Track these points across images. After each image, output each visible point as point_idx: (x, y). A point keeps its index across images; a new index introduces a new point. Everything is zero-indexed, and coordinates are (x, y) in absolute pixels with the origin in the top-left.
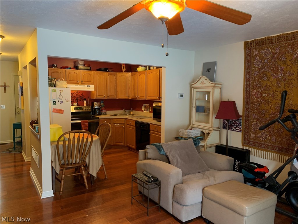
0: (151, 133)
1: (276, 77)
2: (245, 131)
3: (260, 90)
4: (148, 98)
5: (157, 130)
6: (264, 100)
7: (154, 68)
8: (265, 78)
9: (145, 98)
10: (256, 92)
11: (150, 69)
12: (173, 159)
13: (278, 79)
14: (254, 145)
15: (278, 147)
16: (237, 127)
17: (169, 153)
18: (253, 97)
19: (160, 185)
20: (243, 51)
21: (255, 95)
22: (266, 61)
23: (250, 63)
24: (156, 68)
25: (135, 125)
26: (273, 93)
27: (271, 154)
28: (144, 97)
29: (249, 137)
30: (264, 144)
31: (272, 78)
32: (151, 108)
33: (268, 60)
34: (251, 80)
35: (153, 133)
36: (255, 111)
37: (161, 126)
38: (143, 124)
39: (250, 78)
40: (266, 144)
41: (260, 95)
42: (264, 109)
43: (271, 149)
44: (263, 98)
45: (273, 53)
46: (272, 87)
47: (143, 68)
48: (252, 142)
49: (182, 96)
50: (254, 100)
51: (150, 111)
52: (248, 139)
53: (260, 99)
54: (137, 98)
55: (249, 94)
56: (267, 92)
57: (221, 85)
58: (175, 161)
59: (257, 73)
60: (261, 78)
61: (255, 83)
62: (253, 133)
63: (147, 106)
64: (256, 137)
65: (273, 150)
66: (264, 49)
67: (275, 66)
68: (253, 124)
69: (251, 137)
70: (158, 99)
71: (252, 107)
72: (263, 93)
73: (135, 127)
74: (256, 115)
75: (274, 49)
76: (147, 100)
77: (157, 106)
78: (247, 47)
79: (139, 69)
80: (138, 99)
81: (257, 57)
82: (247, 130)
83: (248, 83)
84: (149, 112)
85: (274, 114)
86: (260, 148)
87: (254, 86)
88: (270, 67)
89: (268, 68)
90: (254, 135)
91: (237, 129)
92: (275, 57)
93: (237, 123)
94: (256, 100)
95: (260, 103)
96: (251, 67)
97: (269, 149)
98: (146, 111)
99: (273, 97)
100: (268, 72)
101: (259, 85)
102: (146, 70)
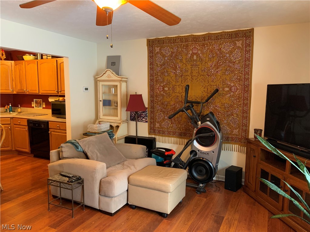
0: (51, 132)
1: (174, 73)
2: (151, 121)
3: (162, 85)
4: (42, 92)
5: (59, 127)
6: (166, 93)
7: (48, 58)
8: (166, 74)
9: (38, 92)
10: (159, 86)
11: (42, 58)
12: (92, 154)
13: (176, 75)
14: (159, 133)
15: (178, 132)
16: (143, 118)
17: (87, 150)
18: (156, 91)
19: (83, 183)
20: (146, 47)
21: (158, 89)
22: (166, 59)
23: (153, 60)
24: (51, 57)
25: (27, 125)
26: (173, 87)
27: (173, 139)
28: (36, 90)
29: (155, 126)
30: (167, 131)
31: (172, 74)
32: (44, 103)
33: (168, 57)
34: (154, 75)
35: (54, 132)
36: (159, 103)
37: (66, 123)
38: (39, 122)
39: (153, 73)
40: (169, 130)
41: (162, 89)
42: (166, 101)
43: (173, 135)
44: (165, 91)
45: (172, 52)
46: (172, 81)
47: (32, 57)
48: (157, 130)
49: (86, 89)
50: (158, 93)
51: (44, 106)
52: (153, 128)
53: (162, 93)
54: (26, 92)
55: (153, 88)
56: (168, 86)
57: (127, 79)
58: (95, 156)
59: (159, 69)
60: (162, 73)
61: (158, 78)
62: (158, 123)
63: (38, 102)
64: (160, 125)
65: (174, 136)
66: (164, 48)
67: (174, 63)
68: (157, 114)
69: (156, 126)
70: (57, 93)
71: (156, 99)
72: (165, 87)
73: (27, 127)
74: (159, 106)
75: (172, 48)
76: (41, 94)
77: (56, 101)
78: (149, 44)
79: (27, 57)
80: (28, 93)
81: (159, 54)
82: (152, 121)
83: (152, 78)
84: (42, 108)
85: (174, 105)
86: (164, 135)
87: (157, 81)
89: (168, 65)
90: (159, 124)
91: (143, 120)
92: (174, 55)
93: (144, 115)
94: (160, 93)
95: (163, 95)
96: (154, 63)
97: (171, 135)
98: (38, 107)
99: (173, 91)
100: (169, 69)
101: (161, 80)
102: (37, 59)
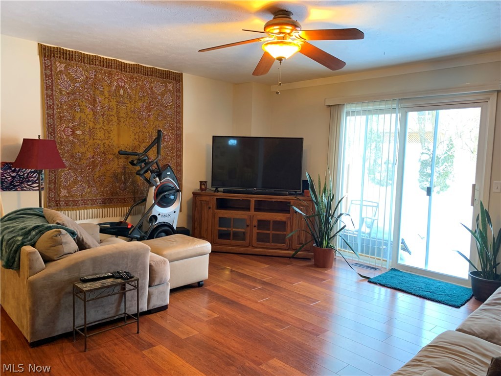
1: (92, 109)
2: (49, 188)
3: (71, 125)
6: (78, 139)
8: (78, 109)
10: (65, 128)
13: (95, 113)
14: (67, 206)
15: (100, 199)
16: (34, 182)
18: (60, 134)
20: (38, 57)
21: (64, 131)
22: (77, 85)
26: (90, 130)
29: (59, 195)
30: (82, 200)
31: (88, 111)
33: (80, 83)
34: (55, 107)
39: (53, 104)
40: (86, 199)
41: (71, 132)
42: (79, 152)
43: (91, 204)
44: (77, 136)
45: (87, 77)
46: (88, 122)
48: (63, 201)
50: (63, 139)
52: (55, 199)
53: (71, 138)
55: (54, 130)
56: (81, 128)
59: (65, 99)
60: (71, 107)
61: (63, 113)
62: (64, 188)
64: (69, 193)
65: (94, 205)
66: (74, 67)
67: (90, 94)
68: (63, 174)
69: (62, 195)
72: (76, 128)
75: (87, 71)
78: (45, 54)
81: (64, 75)
82: (52, 186)
83: (50, 112)
85: (93, 157)
86: (76, 207)
87: (61, 118)
88: (83, 94)
89: (81, 95)
90: (66, 191)
91: (34, 187)
92: (90, 82)
93: (35, 177)
94: (66, 138)
95: (73, 143)
96: (54, 88)
97: (88, 205)
99: (90, 136)
100: (82, 102)
101: (69, 118)
